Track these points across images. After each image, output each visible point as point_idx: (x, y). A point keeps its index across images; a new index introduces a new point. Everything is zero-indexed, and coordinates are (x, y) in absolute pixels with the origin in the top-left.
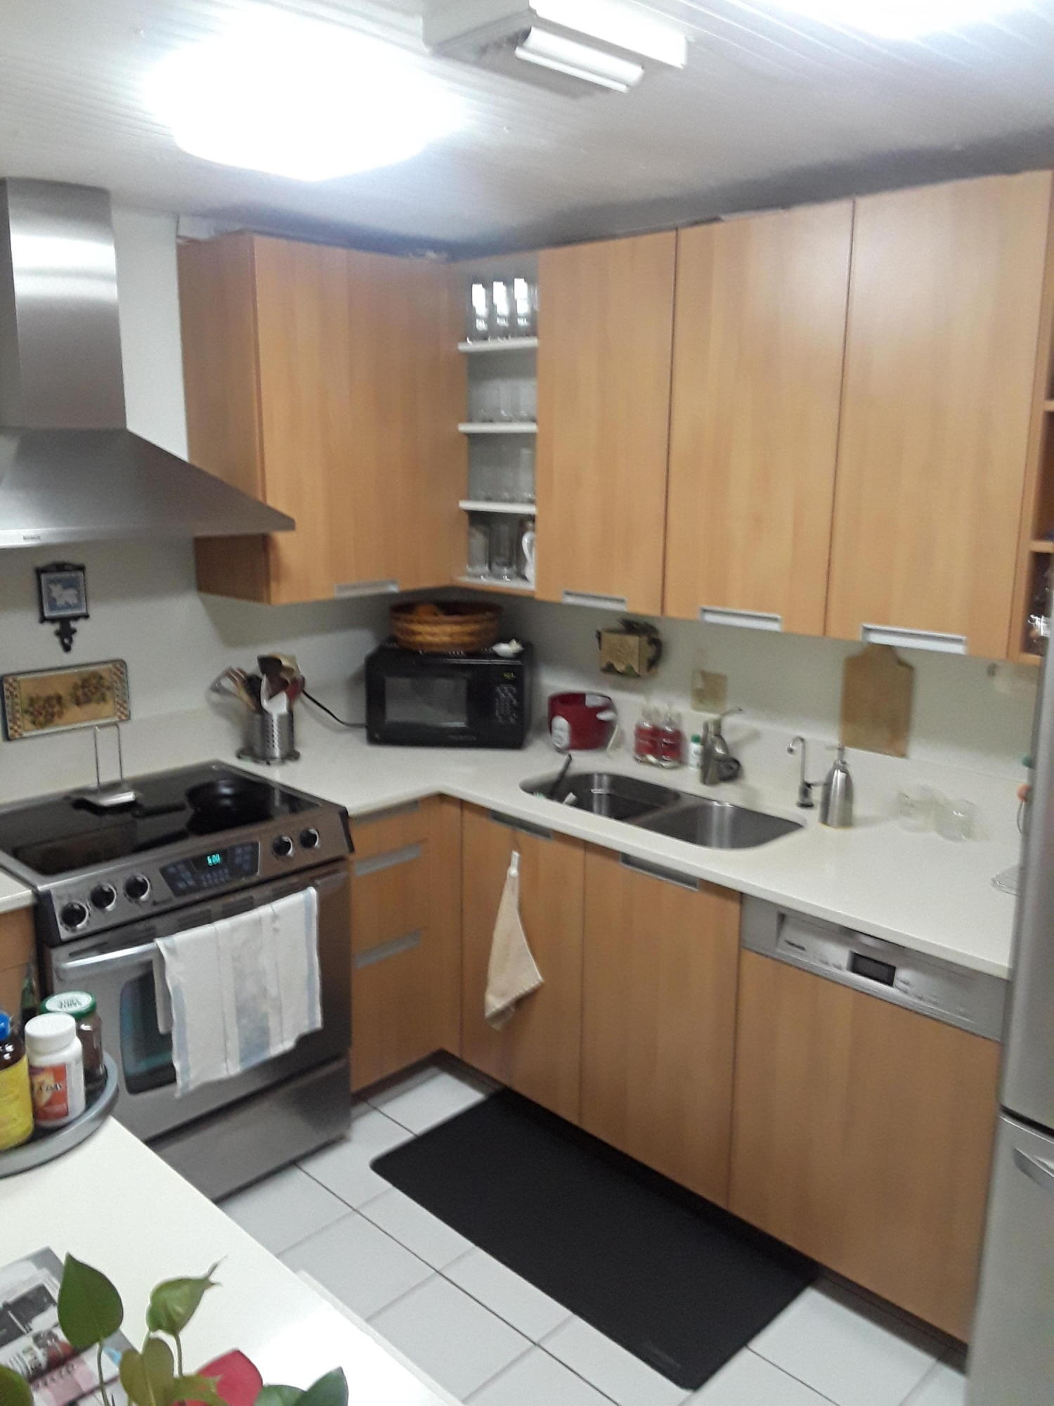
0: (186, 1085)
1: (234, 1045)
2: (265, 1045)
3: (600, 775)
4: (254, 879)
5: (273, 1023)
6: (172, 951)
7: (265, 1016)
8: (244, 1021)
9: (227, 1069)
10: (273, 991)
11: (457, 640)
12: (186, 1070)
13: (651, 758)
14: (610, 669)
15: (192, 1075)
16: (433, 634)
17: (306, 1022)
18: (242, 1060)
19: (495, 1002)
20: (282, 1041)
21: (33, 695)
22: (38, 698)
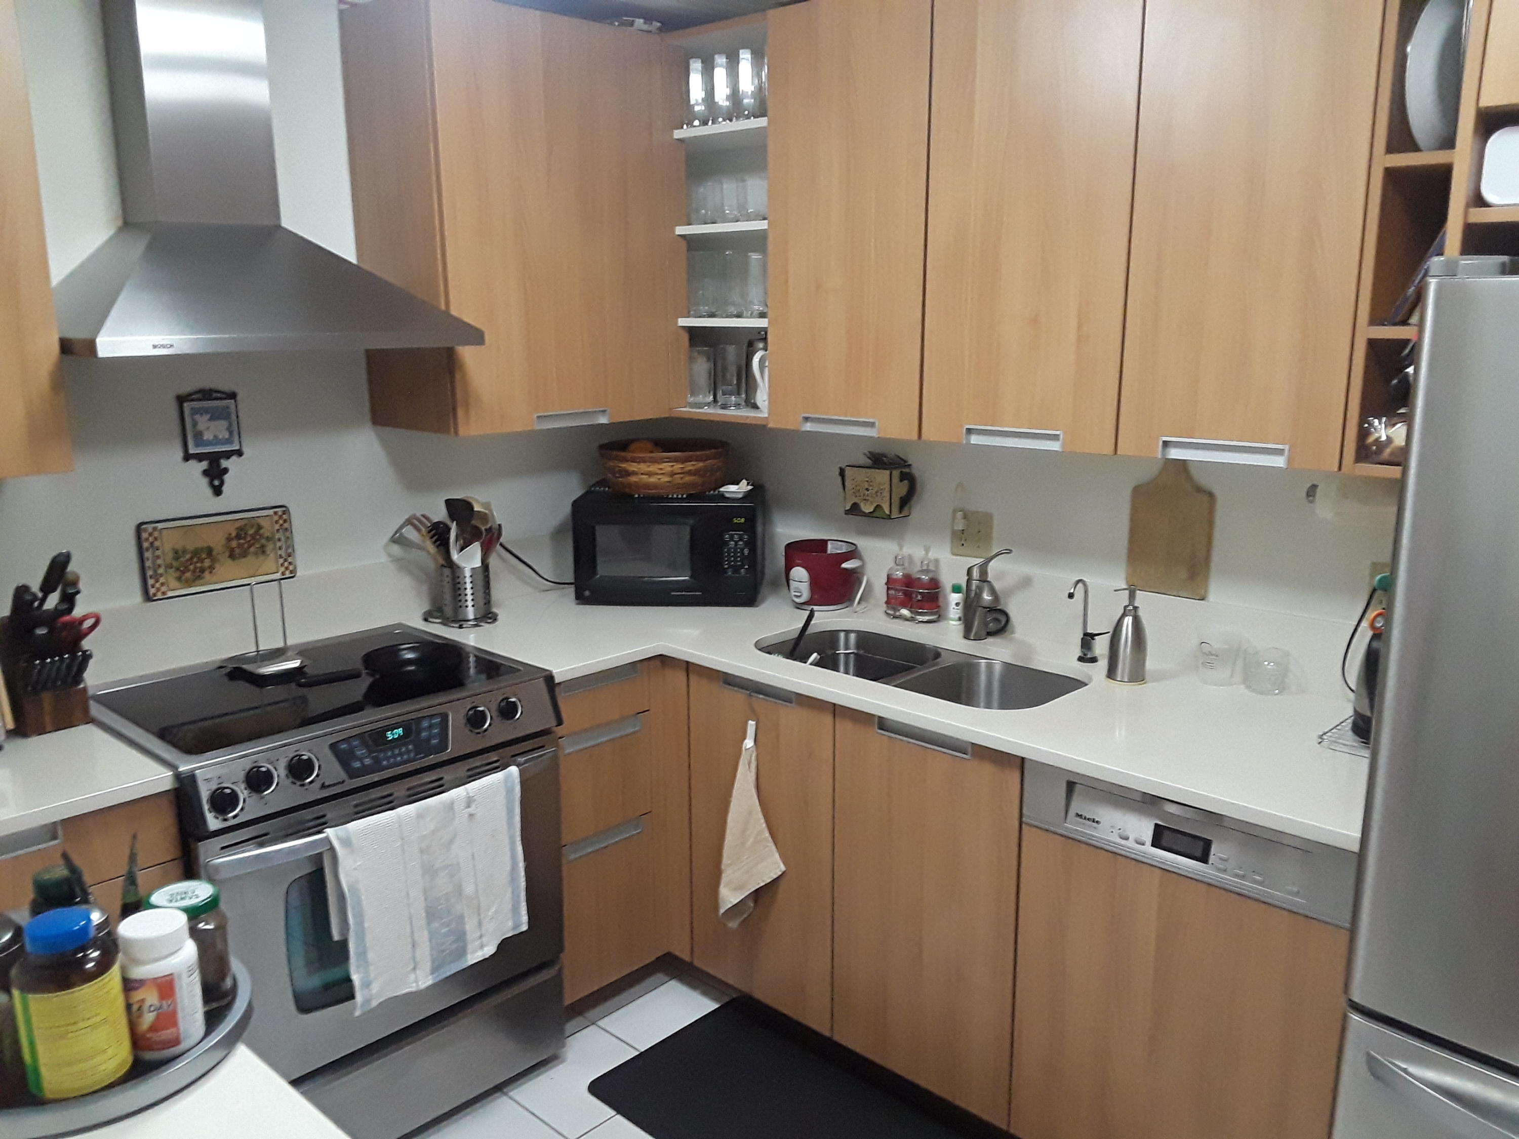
0: (367, 1001)
1: (424, 952)
2: (462, 952)
3: (847, 632)
4: (443, 756)
5: (470, 926)
6: (347, 842)
7: (461, 918)
8: (436, 925)
9: (416, 981)
10: (469, 889)
11: (677, 479)
12: (367, 985)
13: (905, 612)
14: (854, 510)
15: (375, 988)
16: (650, 474)
17: (510, 924)
18: (434, 970)
19: (729, 896)
20: (482, 947)
21: (179, 546)
22: (184, 551)
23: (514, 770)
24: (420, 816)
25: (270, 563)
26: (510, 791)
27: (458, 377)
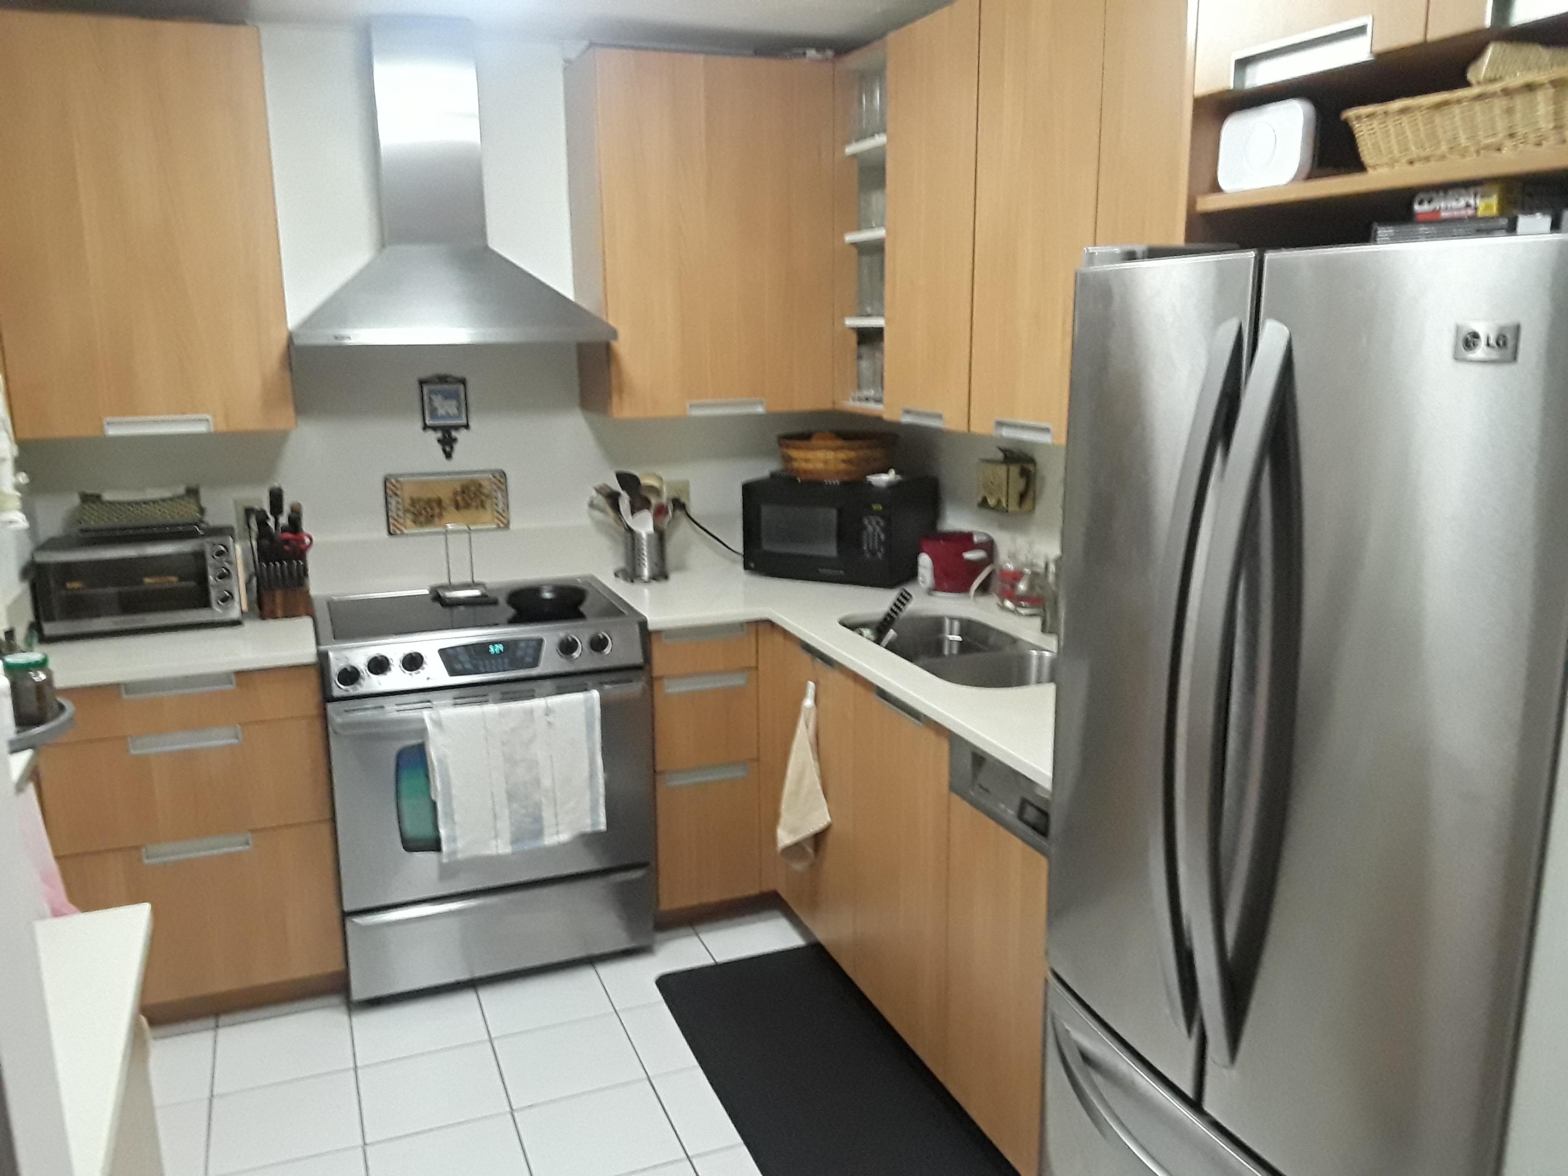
0: (454, 853)
1: (505, 826)
2: (539, 833)
3: (952, 619)
4: (534, 672)
5: (547, 815)
6: (438, 723)
7: (538, 806)
8: (515, 806)
9: (497, 847)
10: (546, 782)
11: (831, 467)
12: (453, 839)
13: (1008, 604)
14: (984, 504)
15: (460, 844)
16: (807, 461)
17: (588, 821)
18: (515, 841)
19: (785, 838)
20: (558, 833)
21: (415, 496)
22: (419, 500)
23: (595, 694)
24: (501, 714)
25: (487, 515)
26: (590, 710)
27: (613, 368)
